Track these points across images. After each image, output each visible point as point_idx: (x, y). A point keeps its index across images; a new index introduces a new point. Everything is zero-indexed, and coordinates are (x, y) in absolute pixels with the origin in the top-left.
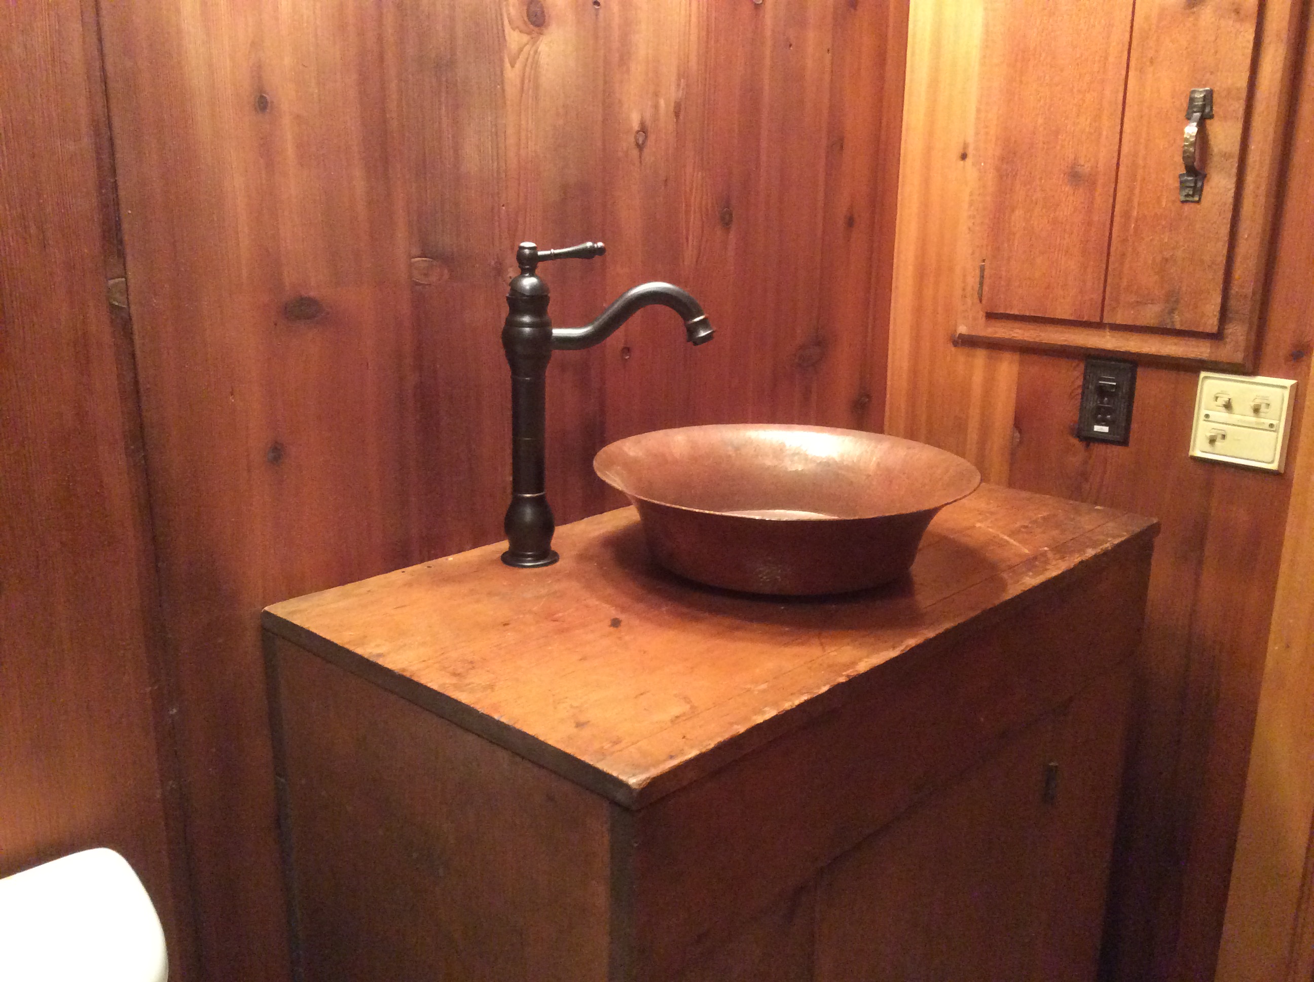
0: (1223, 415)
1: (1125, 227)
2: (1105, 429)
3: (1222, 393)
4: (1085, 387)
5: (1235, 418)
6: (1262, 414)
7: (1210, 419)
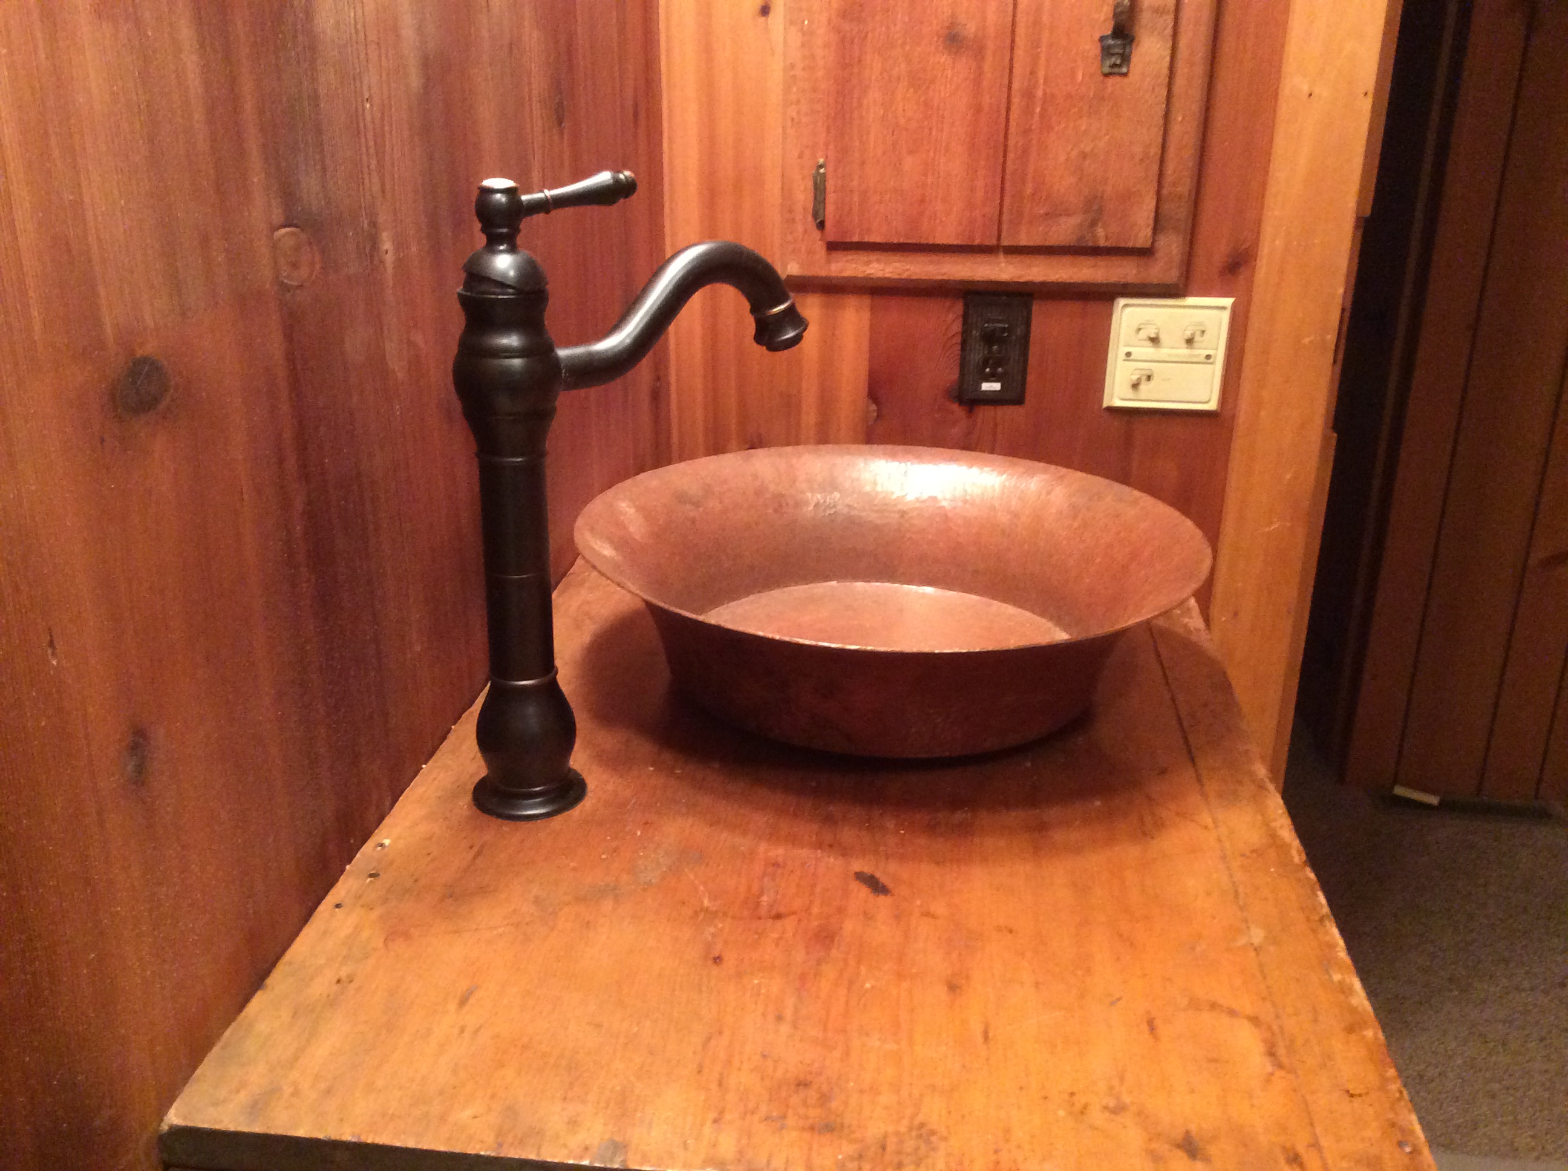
0: (1149, 351)
1: (1028, 111)
2: (996, 386)
3: (1148, 323)
4: (965, 333)
5: (1163, 352)
6: (1195, 345)
7: (1131, 358)
